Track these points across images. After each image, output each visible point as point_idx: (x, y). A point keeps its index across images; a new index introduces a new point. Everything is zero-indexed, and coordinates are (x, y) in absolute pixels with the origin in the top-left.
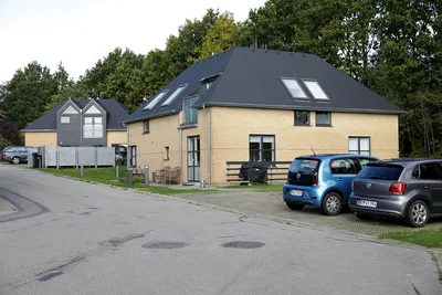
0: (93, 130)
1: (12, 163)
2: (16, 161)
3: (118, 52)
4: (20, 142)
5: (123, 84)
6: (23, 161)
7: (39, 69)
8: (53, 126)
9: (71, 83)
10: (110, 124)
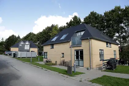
0: (27, 48)
1: (7, 55)
2: (8, 55)
3: (31, 33)
4: (9, 50)
5: (32, 39)
6: (10, 55)
8: (17, 46)
9: (20, 39)
10: (31, 47)
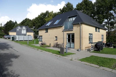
0: (24, 32)
2: (7, 38)
3: (26, 18)
5: (28, 24)
6: (9, 38)
7: (12, 21)
8: (15, 31)
9: (17, 24)
